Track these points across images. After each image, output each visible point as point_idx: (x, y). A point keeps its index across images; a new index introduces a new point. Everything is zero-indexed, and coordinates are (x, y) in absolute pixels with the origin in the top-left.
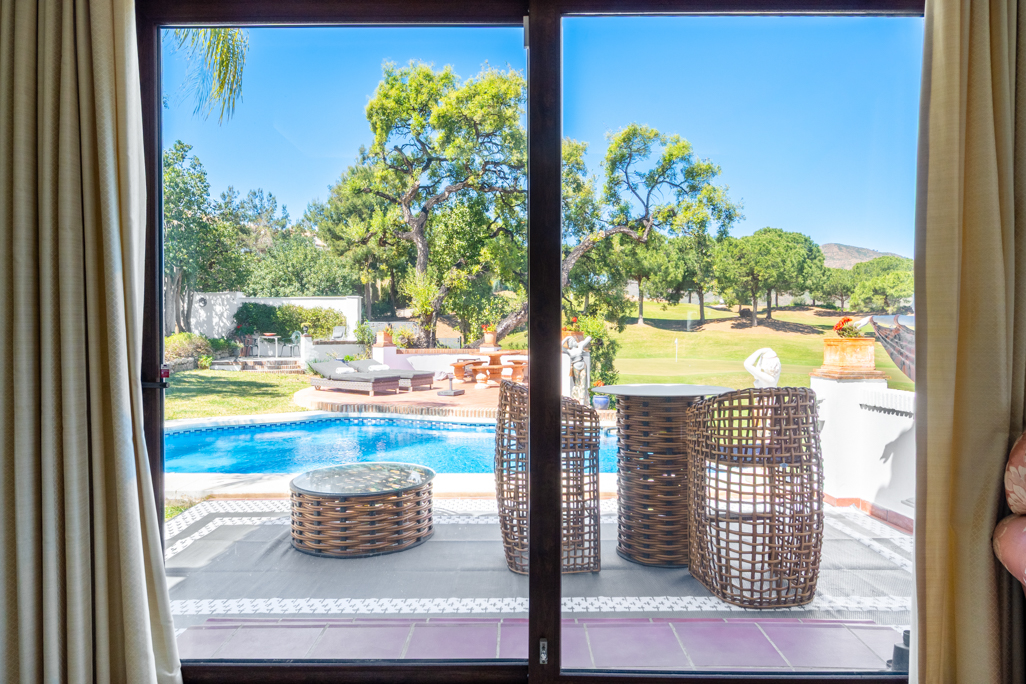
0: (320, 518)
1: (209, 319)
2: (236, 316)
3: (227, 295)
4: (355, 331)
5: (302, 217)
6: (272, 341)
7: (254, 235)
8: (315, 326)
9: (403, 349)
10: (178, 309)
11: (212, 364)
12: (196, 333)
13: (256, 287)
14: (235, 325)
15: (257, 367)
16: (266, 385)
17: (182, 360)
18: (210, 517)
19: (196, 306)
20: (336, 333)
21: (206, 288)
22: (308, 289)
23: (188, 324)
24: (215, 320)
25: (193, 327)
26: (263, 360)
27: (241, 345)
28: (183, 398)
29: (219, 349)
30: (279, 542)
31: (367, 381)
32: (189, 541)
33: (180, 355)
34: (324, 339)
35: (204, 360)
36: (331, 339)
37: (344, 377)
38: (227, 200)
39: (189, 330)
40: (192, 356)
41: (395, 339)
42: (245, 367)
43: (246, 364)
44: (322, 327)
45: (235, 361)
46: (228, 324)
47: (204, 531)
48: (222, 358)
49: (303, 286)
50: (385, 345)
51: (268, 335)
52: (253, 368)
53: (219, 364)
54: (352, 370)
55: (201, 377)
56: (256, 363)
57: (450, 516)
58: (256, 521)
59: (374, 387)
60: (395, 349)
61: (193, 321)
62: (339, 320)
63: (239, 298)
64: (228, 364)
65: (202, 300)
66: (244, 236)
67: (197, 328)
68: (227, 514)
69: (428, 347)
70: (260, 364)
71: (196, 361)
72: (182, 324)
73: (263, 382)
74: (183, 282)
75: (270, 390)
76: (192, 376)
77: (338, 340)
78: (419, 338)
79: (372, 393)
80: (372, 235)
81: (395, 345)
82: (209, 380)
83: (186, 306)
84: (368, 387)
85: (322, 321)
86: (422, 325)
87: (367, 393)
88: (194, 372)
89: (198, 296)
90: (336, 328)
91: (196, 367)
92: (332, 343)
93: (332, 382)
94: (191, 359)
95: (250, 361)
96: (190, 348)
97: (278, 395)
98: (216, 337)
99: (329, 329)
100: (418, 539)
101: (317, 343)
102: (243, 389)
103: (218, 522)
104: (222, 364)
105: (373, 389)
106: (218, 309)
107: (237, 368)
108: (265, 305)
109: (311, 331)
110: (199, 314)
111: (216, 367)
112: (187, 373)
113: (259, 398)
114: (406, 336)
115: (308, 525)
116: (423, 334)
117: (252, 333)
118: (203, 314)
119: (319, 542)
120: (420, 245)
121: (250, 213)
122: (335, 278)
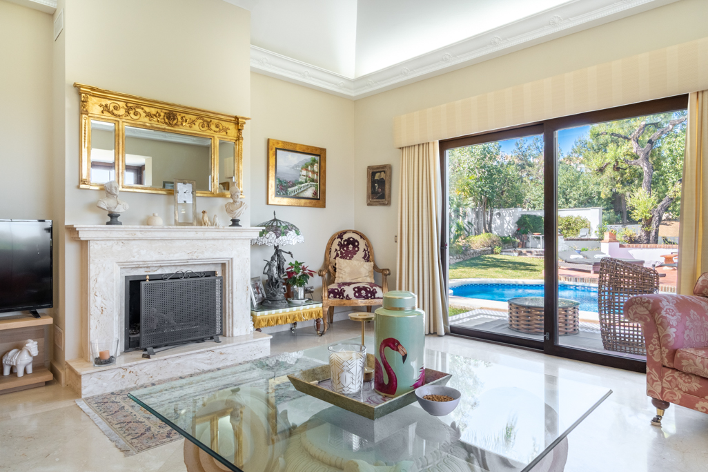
0: (518, 319)
1: (502, 225)
2: (518, 223)
3: (512, 210)
4: (596, 232)
5: (570, 151)
6: (538, 238)
7: (537, 167)
8: (568, 229)
9: (626, 244)
10: (484, 219)
11: (502, 251)
12: (495, 233)
13: (534, 202)
14: (517, 228)
15: (528, 254)
16: (530, 265)
17: (485, 248)
18: (480, 314)
19: (495, 217)
20: (582, 233)
21: (500, 207)
22: (570, 202)
23: (490, 227)
24: (505, 226)
25: (493, 229)
26: (533, 250)
27: (518, 241)
28: (482, 268)
29: (506, 243)
30: (503, 325)
31: (589, 264)
32: (468, 319)
33: (484, 246)
34: (573, 237)
35: (497, 249)
36: (579, 236)
37: (575, 261)
38: (520, 146)
39: (491, 231)
40: (491, 246)
41: (619, 237)
42: (520, 253)
43: (521, 252)
44: (573, 229)
45: (515, 250)
46: (513, 227)
47: (475, 318)
48: (508, 248)
49: (567, 200)
50: (610, 241)
51: (536, 234)
52: (525, 255)
53: (505, 252)
54: (581, 257)
55: (495, 259)
56: (528, 252)
57: (593, 329)
58: (497, 318)
59: (593, 268)
60: (618, 244)
61: (493, 226)
62: (585, 224)
63: (519, 212)
64: (510, 252)
65: (499, 214)
66: (530, 169)
67: (495, 230)
68: (487, 314)
69: (648, 243)
70: (531, 252)
71: (492, 250)
72: (487, 228)
73: (529, 263)
74: (487, 204)
75: (531, 268)
76: (489, 258)
77: (583, 238)
78: (640, 237)
79: (592, 272)
80: (607, 164)
81: (618, 241)
82: (498, 260)
83: (489, 217)
84: (590, 268)
85: (573, 225)
86: (643, 227)
87: (589, 272)
88: (491, 256)
89: (496, 211)
90: (582, 230)
91: (492, 252)
92: (578, 240)
93: (567, 264)
94: (490, 248)
95: (524, 251)
96: (490, 242)
97: (535, 270)
98: (506, 235)
99: (577, 230)
100: (566, 333)
101: (567, 240)
102: (516, 266)
103: (482, 316)
104: (507, 252)
105: (593, 269)
106: (508, 218)
107: (516, 254)
108: (535, 216)
109: (565, 231)
110: (497, 222)
111: (504, 253)
112: (487, 256)
113: (523, 271)
114: (628, 235)
115: (513, 318)
116: (643, 234)
117: (527, 233)
118: (498, 222)
119: (518, 325)
120: (646, 169)
121: (534, 152)
122: (591, 194)
